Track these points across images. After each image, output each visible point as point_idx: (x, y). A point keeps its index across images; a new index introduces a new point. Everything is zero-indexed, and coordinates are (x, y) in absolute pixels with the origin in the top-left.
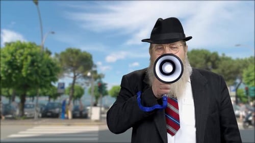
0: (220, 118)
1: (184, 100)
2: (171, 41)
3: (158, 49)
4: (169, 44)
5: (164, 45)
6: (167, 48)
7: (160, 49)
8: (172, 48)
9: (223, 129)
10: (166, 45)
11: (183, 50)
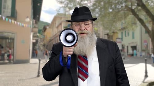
0: (116, 69)
1: (93, 58)
2: (85, 20)
3: (77, 25)
4: (84, 22)
5: (80, 22)
6: (82, 24)
7: (78, 25)
8: (85, 24)
9: (117, 76)
10: (82, 22)
11: (92, 26)
